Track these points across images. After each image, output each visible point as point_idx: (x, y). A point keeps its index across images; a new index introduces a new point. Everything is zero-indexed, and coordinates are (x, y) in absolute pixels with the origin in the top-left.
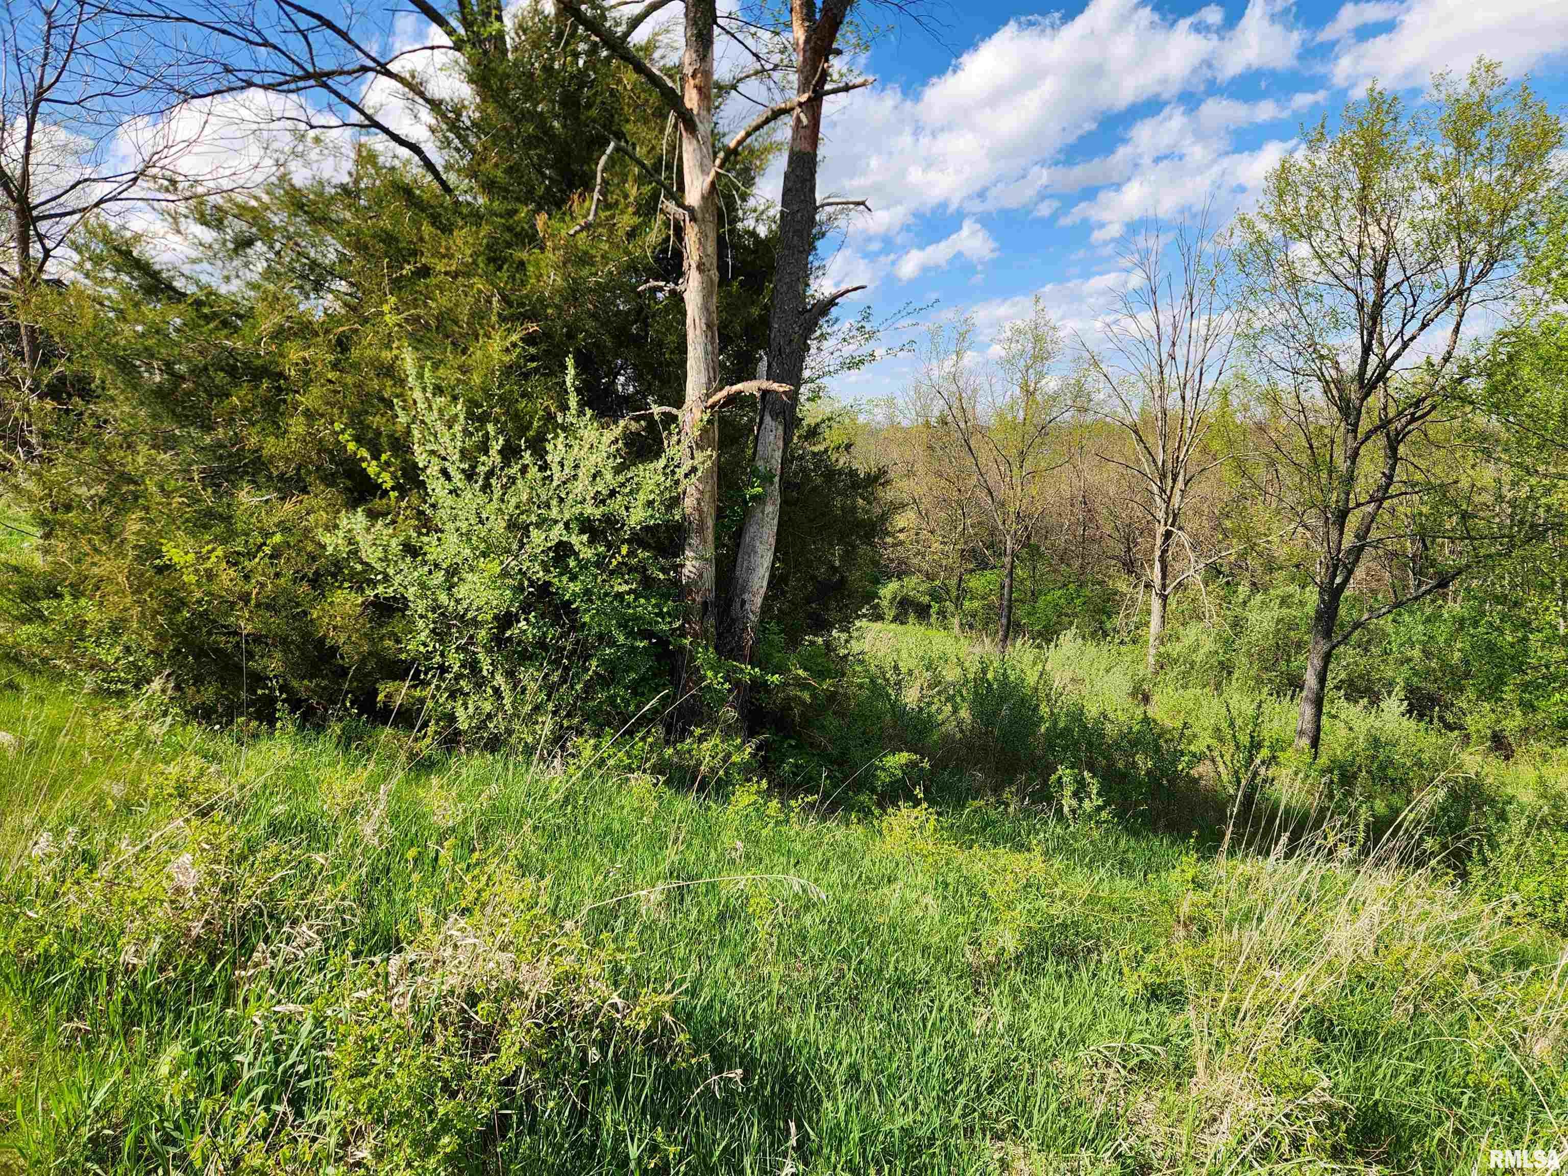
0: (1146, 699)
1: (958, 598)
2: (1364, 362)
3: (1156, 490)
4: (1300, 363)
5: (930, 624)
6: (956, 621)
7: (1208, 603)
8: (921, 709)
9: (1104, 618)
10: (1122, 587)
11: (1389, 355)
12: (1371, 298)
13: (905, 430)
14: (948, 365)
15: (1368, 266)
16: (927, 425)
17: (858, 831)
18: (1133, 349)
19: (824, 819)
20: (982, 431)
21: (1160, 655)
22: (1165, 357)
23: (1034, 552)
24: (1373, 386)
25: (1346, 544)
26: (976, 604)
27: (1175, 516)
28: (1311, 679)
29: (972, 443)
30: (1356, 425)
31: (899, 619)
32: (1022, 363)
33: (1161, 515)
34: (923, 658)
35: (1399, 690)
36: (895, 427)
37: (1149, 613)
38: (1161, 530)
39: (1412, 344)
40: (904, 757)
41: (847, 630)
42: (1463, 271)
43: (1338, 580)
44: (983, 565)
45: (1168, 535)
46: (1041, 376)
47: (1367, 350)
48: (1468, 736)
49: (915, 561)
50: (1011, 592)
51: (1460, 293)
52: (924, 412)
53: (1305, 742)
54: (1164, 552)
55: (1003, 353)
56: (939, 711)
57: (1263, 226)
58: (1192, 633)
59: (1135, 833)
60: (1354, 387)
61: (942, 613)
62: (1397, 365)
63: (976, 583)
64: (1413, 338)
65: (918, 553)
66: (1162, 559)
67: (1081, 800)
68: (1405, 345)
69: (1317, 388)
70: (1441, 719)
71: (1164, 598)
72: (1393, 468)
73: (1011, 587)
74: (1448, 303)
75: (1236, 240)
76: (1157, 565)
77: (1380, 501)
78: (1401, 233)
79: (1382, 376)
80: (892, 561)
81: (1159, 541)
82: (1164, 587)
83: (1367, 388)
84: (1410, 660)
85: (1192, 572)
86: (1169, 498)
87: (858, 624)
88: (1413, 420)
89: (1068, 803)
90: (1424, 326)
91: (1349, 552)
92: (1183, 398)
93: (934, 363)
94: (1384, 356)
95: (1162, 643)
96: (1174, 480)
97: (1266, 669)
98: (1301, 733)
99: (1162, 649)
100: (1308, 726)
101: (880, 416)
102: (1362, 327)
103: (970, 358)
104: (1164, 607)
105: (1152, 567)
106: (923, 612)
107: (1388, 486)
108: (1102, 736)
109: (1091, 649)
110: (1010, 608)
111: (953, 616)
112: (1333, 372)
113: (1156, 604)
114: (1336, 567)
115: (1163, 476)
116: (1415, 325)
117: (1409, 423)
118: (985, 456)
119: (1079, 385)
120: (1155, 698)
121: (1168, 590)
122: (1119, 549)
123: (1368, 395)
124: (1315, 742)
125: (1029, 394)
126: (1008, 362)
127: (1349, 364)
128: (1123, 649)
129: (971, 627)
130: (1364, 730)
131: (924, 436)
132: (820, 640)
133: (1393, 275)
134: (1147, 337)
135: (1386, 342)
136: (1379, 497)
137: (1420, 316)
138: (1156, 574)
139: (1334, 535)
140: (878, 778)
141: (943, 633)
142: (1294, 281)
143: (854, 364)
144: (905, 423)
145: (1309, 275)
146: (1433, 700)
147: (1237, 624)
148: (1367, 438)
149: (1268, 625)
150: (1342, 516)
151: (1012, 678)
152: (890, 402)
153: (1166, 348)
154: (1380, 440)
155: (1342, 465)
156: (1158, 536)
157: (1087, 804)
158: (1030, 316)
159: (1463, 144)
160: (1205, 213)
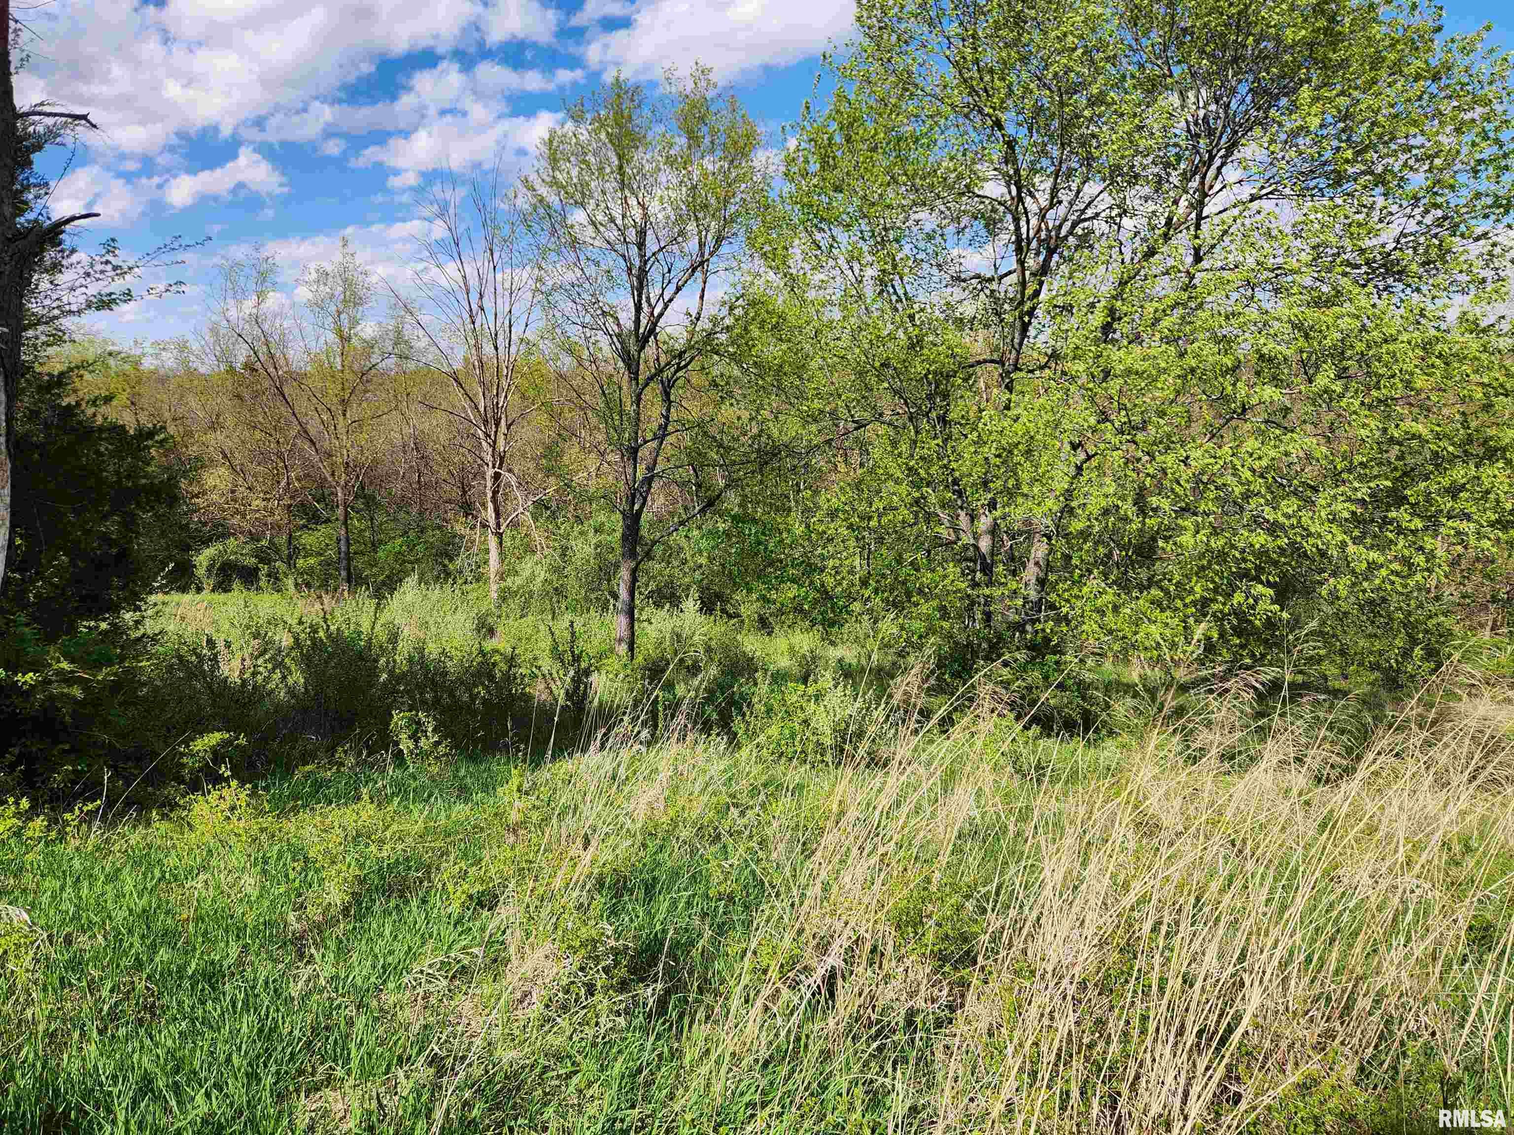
0: (491, 632)
1: (290, 557)
2: (637, 321)
3: (482, 435)
4: (588, 319)
5: (259, 588)
6: (290, 582)
7: (538, 536)
8: (244, 682)
9: (446, 562)
10: (459, 529)
11: (656, 312)
12: (637, 263)
13: (205, 378)
14: (249, 306)
15: (632, 235)
16: (231, 370)
17: (161, 827)
18: (444, 299)
19: (113, 825)
20: (298, 378)
21: (503, 590)
22: (475, 307)
23: (370, 502)
24: (646, 340)
25: (640, 476)
26: (312, 561)
27: (502, 459)
28: (623, 594)
29: (286, 390)
30: (637, 373)
31: (223, 586)
32: (333, 309)
33: (489, 458)
34: (248, 627)
35: (694, 593)
36: (191, 373)
37: (487, 551)
38: (490, 472)
39: (671, 305)
40: (214, 738)
41: (138, 609)
42: (702, 245)
43: (636, 507)
44: (315, 519)
45: (497, 476)
46: (354, 322)
47: (638, 308)
48: (742, 622)
49: (235, 521)
50: (348, 545)
51: (702, 263)
52: (224, 357)
53: (623, 649)
54: (495, 493)
55: (310, 296)
56: (267, 680)
57: (543, 191)
58: (527, 567)
59: (473, 759)
60: (632, 340)
61: (273, 576)
62: (661, 323)
63: (308, 539)
64: (671, 300)
65: (237, 512)
66: (494, 500)
67: (417, 741)
68: (666, 306)
69: (604, 341)
70: (723, 611)
71: (500, 536)
72: (668, 410)
73: (347, 539)
74: (694, 271)
75: (520, 202)
76: (490, 506)
77: (662, 439)
78: (654, 207)
79: (652, 331)
80: (205, 524)
81: (489, 484)
82: (498, 525)
83: (643, 342)
84: (701, 566)
85: (521, 510)
86: (495, 442)
87: (152, 598)
88: (679, 369)
89: (405, 745)
90: (678, 289)
91: (642, 482)
92: (496, 348)
93: (231, 302)
94: (652, 314)
95: (502, 579)
96: (497, 425)
97: (593, 590)
98: (620, 640)
99: (503, 584)
100: (625, 634)
101: (169, 360)
102: (632, 287)
103: (273, 301)
104: (501, 543)
105: (486, 509)
106: (249, 577)
107: (666, 425)
108: (445, 674)
109: (435, 593)
110: (349, 559)
111: (286, 576)
112: (615, 328)
113: (493, 542)
114: (633, 496)
115: (486, 422)
116: (671, 288)
117: (676, 372)
118: (302, 406)
119: (399, 333)
120: (500, 629)
121: (503, 528)
122: (456, 493)
123: (643, 347)
124: (631, 648)
125: (345, 339)
126: (318, 305)
127: (627, 318)
128: (468, 587)
129: (308, 585)
130: (669, 629)
131: (229, 383)
132: (104, 626)
133: (652, 245)
134: (456, 288)
135: (653, 301)
136: (661, 435)
137: (675, 281)
138: (490, 514)
139: (630, 470)
140: (183, 765)
141: (276, 596)
142: (574, 243)
143: (105, 303)
144: (202, 370)
145: (588, 239)
146: (719, 596)
147: (564, 552)
148: (647, 385)
149: (589, 550)
150: (634, 452)
151: (346, 633)
152: (182, 347)
153: (474, 297)
154: (655, 387)
155: (630, 408)
156: (488, 477)
157: (423, 742)
158: (338, 257)
159: (693, 138)
160: (496, 171)
